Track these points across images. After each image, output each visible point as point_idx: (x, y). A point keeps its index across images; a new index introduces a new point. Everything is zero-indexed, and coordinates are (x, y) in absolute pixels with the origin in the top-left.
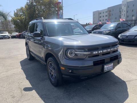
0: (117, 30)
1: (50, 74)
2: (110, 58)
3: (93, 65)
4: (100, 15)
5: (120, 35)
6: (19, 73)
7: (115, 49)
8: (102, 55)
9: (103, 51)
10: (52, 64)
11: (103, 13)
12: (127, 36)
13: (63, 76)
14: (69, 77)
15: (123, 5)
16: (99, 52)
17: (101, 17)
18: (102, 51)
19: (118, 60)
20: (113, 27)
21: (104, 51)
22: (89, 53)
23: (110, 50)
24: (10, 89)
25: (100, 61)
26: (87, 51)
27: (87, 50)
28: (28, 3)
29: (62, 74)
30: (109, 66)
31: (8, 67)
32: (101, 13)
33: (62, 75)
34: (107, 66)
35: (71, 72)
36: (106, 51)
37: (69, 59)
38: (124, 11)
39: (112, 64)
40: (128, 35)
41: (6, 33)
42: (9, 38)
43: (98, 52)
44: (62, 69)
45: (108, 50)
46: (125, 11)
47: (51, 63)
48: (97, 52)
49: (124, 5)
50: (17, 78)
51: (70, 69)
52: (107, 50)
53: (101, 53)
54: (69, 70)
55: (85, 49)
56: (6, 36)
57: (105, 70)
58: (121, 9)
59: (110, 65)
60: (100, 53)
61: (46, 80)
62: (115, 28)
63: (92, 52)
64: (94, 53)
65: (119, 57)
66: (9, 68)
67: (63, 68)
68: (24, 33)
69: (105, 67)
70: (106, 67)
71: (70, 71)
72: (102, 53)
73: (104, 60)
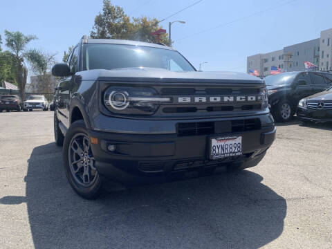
0: (297, 88)
2: (233, 122)
3: (174, 132)
4: (265, 65)
5: (303, 100)
7: (249, 99)
8: (205, 111)
11: (273, 59)
12: (321, 103)
15: (323, 41)
16: (197, 100)
17: (266, 69)
18: (204, 99)
19: (260, 131)
20: (287, 82)
21: (212, 99)
22: (167, 99)
23: (232, 99)
26: (161, 93)
27: (158, 89)
28: (95, 33)
30: (229, 142)
32: (266, 61)
34: (222, 143)
36: (219, 99)
37: (112, 114)
38: (325, 56)
39: (239, 140)
40: (323, 99)
41: (40, 98)
42: (46, 109)
43: (193, 100)
45: (226, 99)
46: (328, 56)
47: (82, 134)
48: (188, 100)
49: (326, 41)
52: (222, 99)
53: (201, 103)
54: (108, 144)
55: (155, 87)
56: (38, 104)
57: (212, 152)
58: (319, 50)
59: (232, 142)
60: (197, 104)
62: (290, 84)
63: (174, 97)
64: (181, 100)
67: (95, 141)
69: (215, 142)
70: (219, 146)
71: (112, 148)
72: (204, 103)
73: (212, 124)
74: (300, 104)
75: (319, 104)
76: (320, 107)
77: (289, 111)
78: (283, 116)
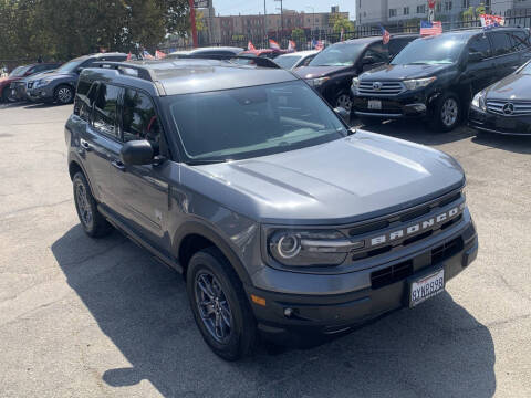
0: (468, 69)
1: (201, 310)
2: (433, 251)
3: (369, 285)
5: (479, 95)
6: (64, 302)
7: (451, 214)
8: (401, 246)
9: (405, 232)
10: (214, 279)
13: (259, 326)
14: (282, 330)
16: (393, 236)
18: (401, 234)
19: (462, 252)
21: (410, 231)
23: (431, 222)
24: (52, 375)
25: (396, 267)
26: (348, 236)
27: (346, 232)
29: (256, 321)
30: (429, 281)
31: (8, 274)
33: (257, 324)
34: (423, 284)
35: (292, 316)
36: (417, 228)
39: (441, 274)
43: (388, 237)
44: (255, 304)
45: (425, 225)
48: (383, 239)
50: (66, 324)
51: (287, 304)
52: (421, 226)
53: (397, 238)
54: (284, 309)
55: (342, 231)
57: (413, 298)
59: (433, 279)
60: (393, 240)
61: (182, 332)
63: (366, 238)
64: (374, 242)
65: (466, 242)
66: (17, 279)
67: (262, 302)
68: (26, 75)
69: (415, 287)
70: (419, 289)
71: (288, 312)
72: (401, 238)
73: (410, 262)
74: (475, 103)
75: (506, 107)
76: (507, 112)
77: (455, 111)
78: (445, 122)
